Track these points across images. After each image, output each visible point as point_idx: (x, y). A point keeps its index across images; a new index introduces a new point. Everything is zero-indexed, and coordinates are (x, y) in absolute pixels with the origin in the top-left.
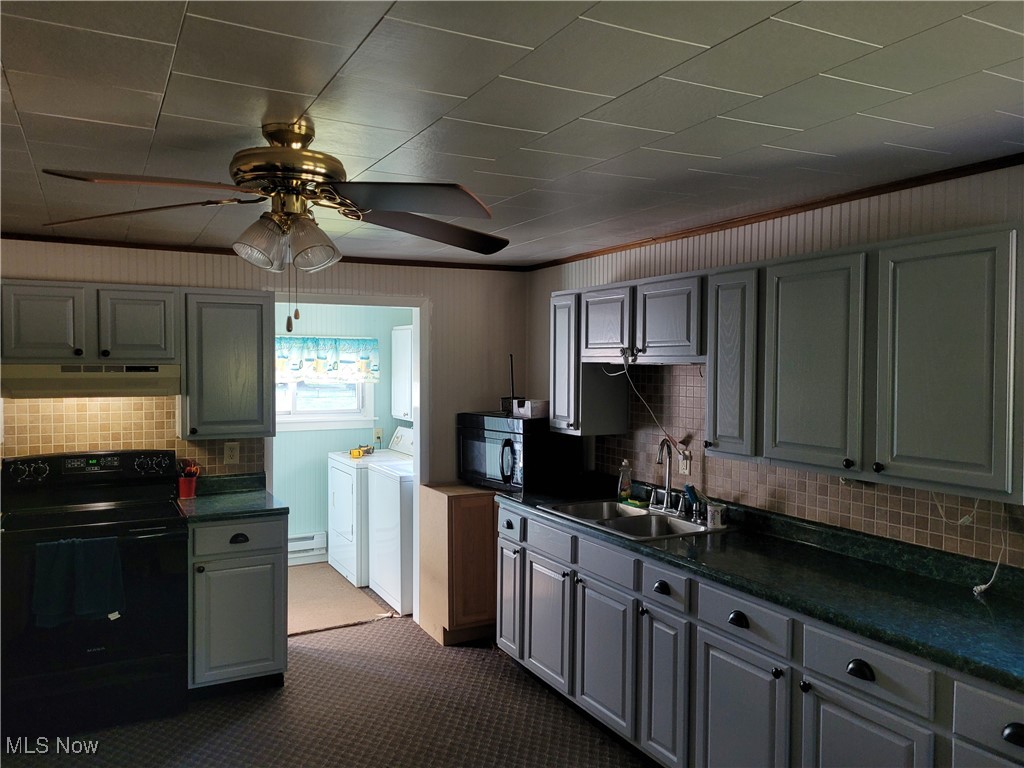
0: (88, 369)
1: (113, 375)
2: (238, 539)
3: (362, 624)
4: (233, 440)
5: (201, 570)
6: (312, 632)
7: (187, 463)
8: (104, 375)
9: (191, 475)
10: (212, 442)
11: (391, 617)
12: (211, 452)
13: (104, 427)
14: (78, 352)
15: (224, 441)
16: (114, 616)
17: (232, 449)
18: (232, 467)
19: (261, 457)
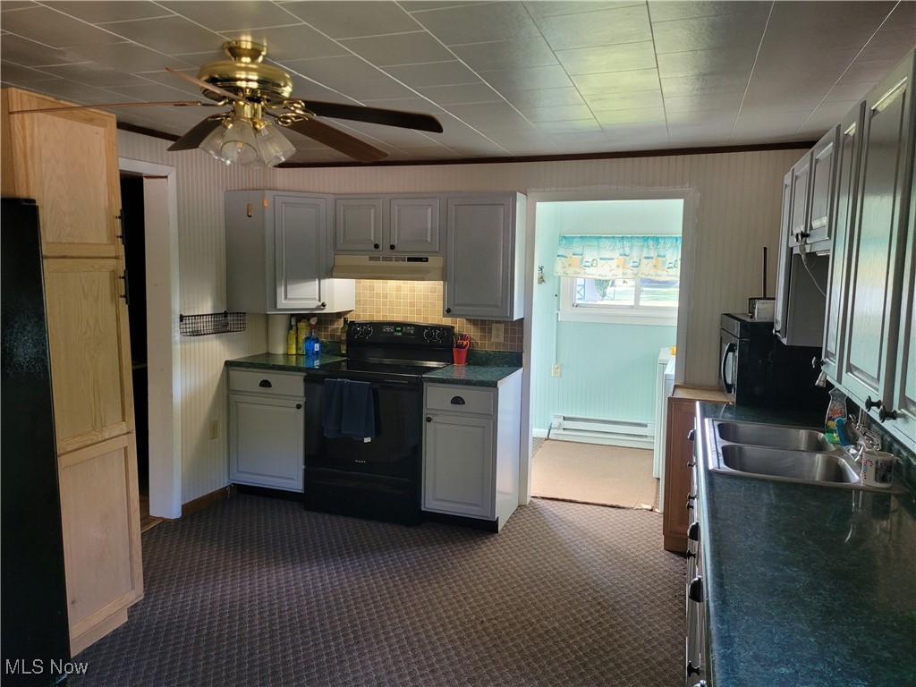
0: (385, 259)
1: (401, 263)
2: (457, 401)
3: (619, 508)
4: (499, 322)
5: (429, 420)
6: (571, 501)
7: (463, 337)
8: (393, 263)
9: (460, 347)
10: (483, 322)
11: (651, 510)
12: (483, 330)
13: (412, 304)
14: (376, 246)
15: (492, 322)
16: (367, 440)
17: (498, 330)
18: (498, 344)
19: (521, 339)
